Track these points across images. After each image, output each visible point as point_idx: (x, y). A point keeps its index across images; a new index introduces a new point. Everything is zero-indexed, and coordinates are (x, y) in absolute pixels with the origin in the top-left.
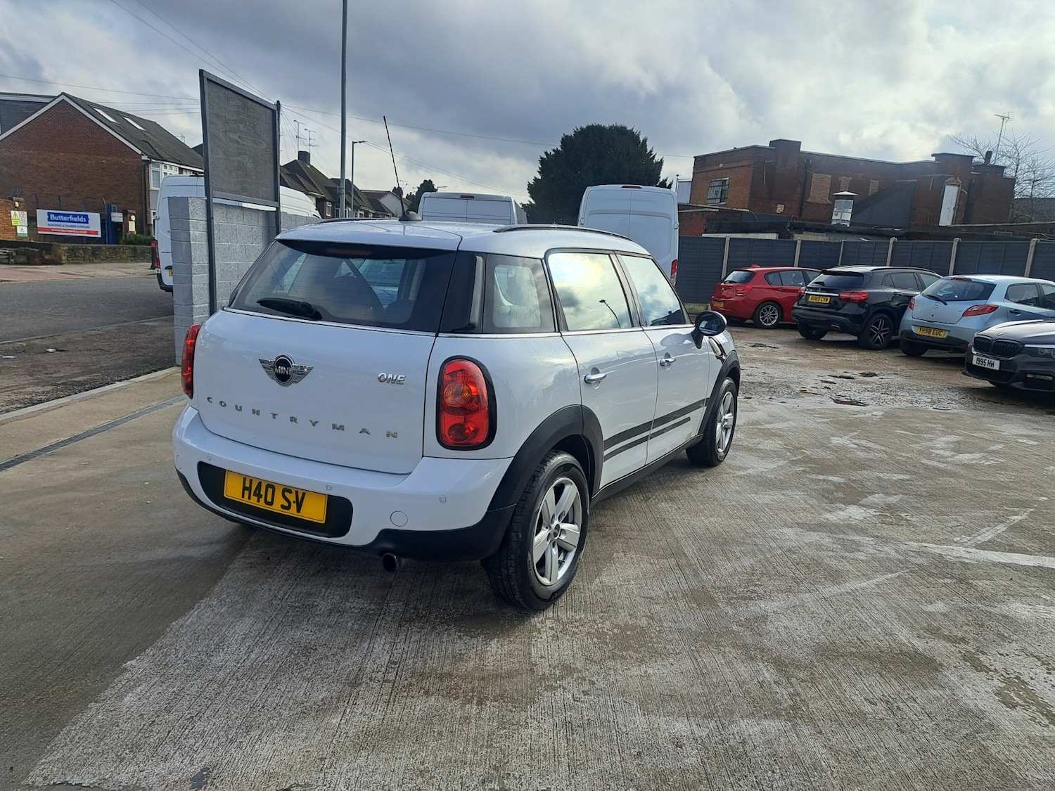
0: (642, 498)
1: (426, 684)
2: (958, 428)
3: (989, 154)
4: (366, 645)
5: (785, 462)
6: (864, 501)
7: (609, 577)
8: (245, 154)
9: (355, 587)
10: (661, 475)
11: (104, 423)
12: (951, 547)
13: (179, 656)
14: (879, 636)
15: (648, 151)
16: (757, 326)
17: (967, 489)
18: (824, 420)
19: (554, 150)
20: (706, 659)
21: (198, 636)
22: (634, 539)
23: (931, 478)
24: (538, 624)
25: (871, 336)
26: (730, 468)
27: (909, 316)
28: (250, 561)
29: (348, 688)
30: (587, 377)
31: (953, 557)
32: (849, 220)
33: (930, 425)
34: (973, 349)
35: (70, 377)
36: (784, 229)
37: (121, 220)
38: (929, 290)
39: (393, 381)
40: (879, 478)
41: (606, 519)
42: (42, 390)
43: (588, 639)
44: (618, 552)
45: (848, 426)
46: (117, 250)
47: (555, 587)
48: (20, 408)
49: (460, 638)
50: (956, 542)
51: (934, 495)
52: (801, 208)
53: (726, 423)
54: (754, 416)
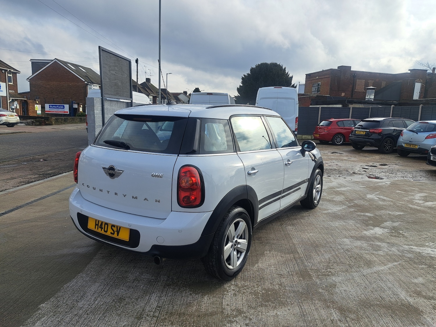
0: (279, 224)
1: (172, 319)
2: (426, 190)
3: (434, 69)
4: (147, 298)
5: (346, 206)
6: (382, 225)
7: (262, 264)
8: (118, 79)
9: (147, 268)
10: (289, 213)
11: (55, 191)
12: (424, 248)
13: (64, 302)
14: (391, 295)
15: (286, 73)
16: (334, 144)
17: (431, 219)
18: (363, 186)
19: (247, 74)
20: (305, 307)
21: (74, 292)
22: (274, 244)
23: (413, 214)
24: (227, 288)
25: (384, 148)
26: (320, 209)
27: (401, 139)
28: (103, 255)
29: (136, 320)
30: (249, 172)
31: (426, 254)
32: (373, 98)
33: (412, 188)
34: (431, 153)
35: (46, 171)
36: (345, 103)
37: (77, 107)
38: (409, 128)
39: (158, 176)
40: (389, 214)
41: (262, 234)
42: (34, 177)
43: (250, 296)
44: (267, 251)
45: (375, 189)
46: (74, 119)
47: (235, 270)
48: (23, 185)
49: (191, 294)
50: (427, 246)
51: (415, 222)
52: (352, 94)
53: (318, 189)
54: (331, 185)
